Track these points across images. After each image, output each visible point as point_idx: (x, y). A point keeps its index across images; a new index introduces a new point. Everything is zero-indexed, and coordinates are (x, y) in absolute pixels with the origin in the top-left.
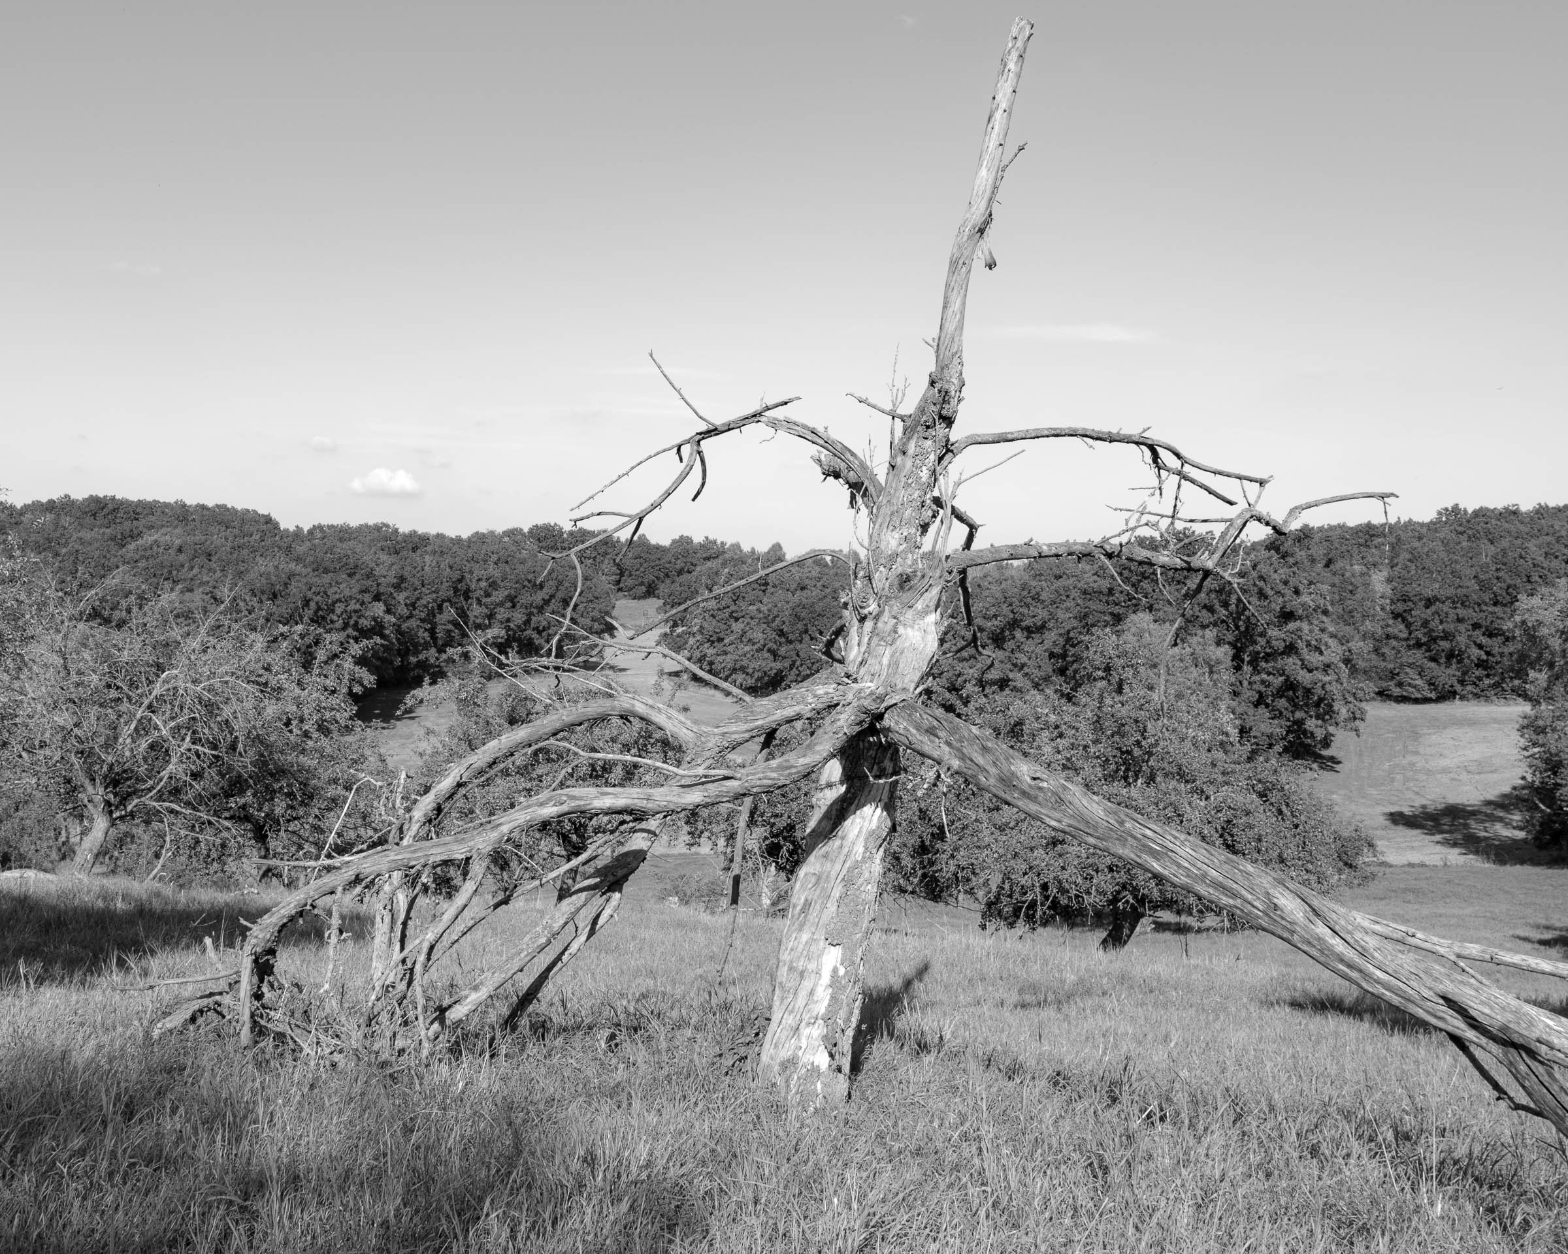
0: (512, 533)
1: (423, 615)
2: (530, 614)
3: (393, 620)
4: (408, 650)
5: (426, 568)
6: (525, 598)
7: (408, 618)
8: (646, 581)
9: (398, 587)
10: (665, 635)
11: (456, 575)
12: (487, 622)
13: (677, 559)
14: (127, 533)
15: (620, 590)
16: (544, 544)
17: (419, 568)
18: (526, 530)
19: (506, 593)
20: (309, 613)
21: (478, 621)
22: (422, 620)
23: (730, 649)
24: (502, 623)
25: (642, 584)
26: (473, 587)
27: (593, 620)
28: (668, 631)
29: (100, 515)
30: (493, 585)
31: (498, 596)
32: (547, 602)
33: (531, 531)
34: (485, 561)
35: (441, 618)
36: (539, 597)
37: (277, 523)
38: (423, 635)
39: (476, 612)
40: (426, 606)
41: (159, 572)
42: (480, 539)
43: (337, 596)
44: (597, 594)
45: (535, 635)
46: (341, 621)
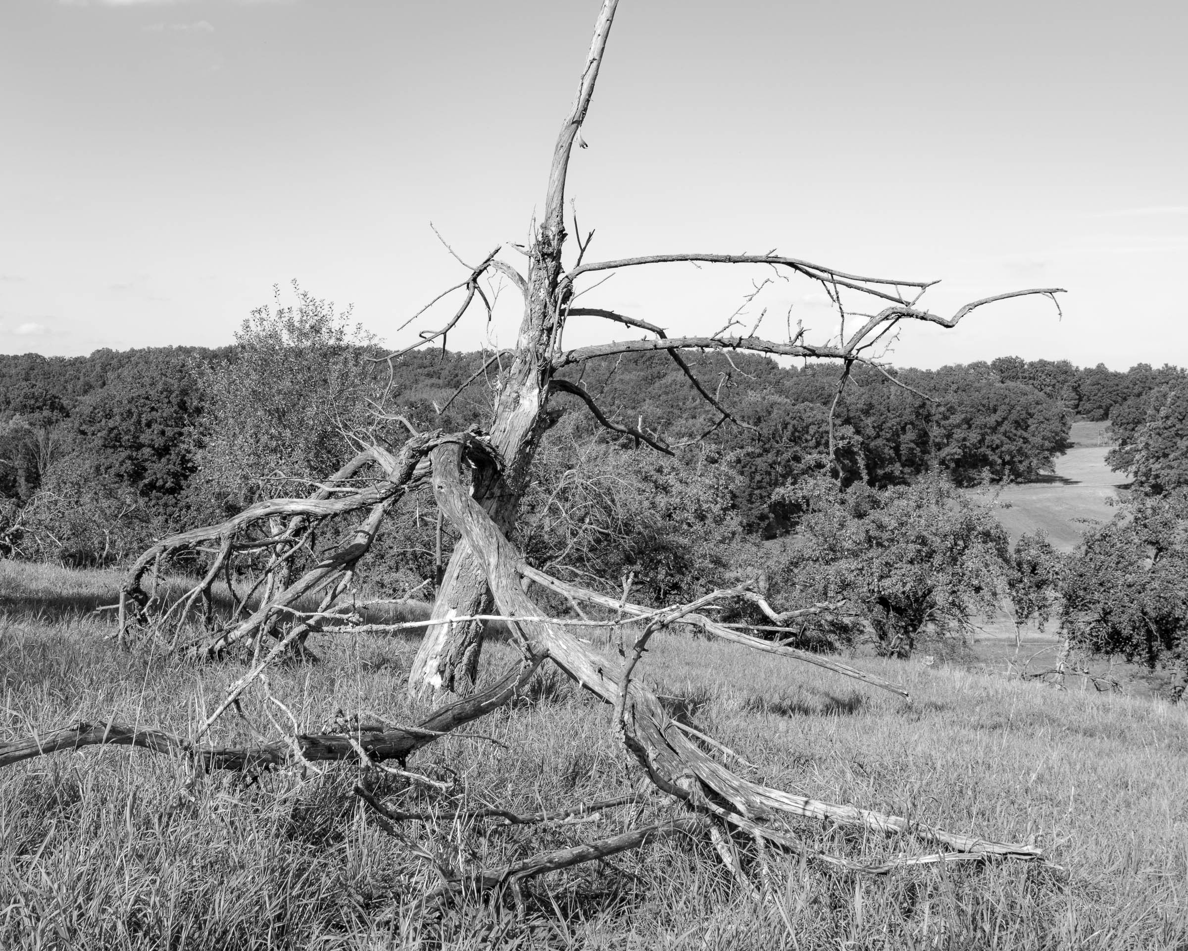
0: (976, 366)
1: (888, 435)
2: (983, 435)
3: (861, 439)
4: (876, 464)
5: (892, 397)
6: (980, 420)
7: (875, 438)
8: (1104, 405)
9: (867, 412)
10: (1114, 451)
11: (917, 403)
12: (945, 441)
13: (1135, 384)
14: (655, 374)
15: (1078, 413)
16: (1005, 374)
17: (885, 397)
18: (989, 363)
19: (963, 416)
20: (787, 434)
21: (937, 440)
22: (888, 440)
23: (1175, 464)
24: (958, 441)
25: (1100, 407)
26: (933, 412)
27: (1044, 439)
28: (1117, 448)
29: (640, 362)
30: (952, 410)
31: (956, 419)
32: (999, 424)
33: (994, 364)
34: (946, 391)
35: (904, 438)
36: (992, 419)
37: (776, 364)
38: (889, 452)
39: (935, 432)
40: (891, 428)
41: (675, 404)
42: (947, 371)
43: (811, 420)
44: (1047, 416)
45: (989, 452)
46: (814, 441)
